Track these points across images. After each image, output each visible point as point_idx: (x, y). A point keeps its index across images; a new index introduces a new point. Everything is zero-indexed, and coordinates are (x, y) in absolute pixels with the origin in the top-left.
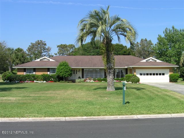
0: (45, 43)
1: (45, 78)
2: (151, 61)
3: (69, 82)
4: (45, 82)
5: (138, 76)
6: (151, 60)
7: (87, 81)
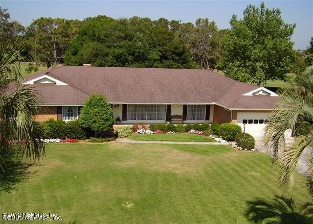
0: (8, 14)
1: (57, 131)
2: (261, 95)
3: (109, 141)
4: (58, 140)
5: (241, 125)
6: (261, 93)
7: (138, 131)
